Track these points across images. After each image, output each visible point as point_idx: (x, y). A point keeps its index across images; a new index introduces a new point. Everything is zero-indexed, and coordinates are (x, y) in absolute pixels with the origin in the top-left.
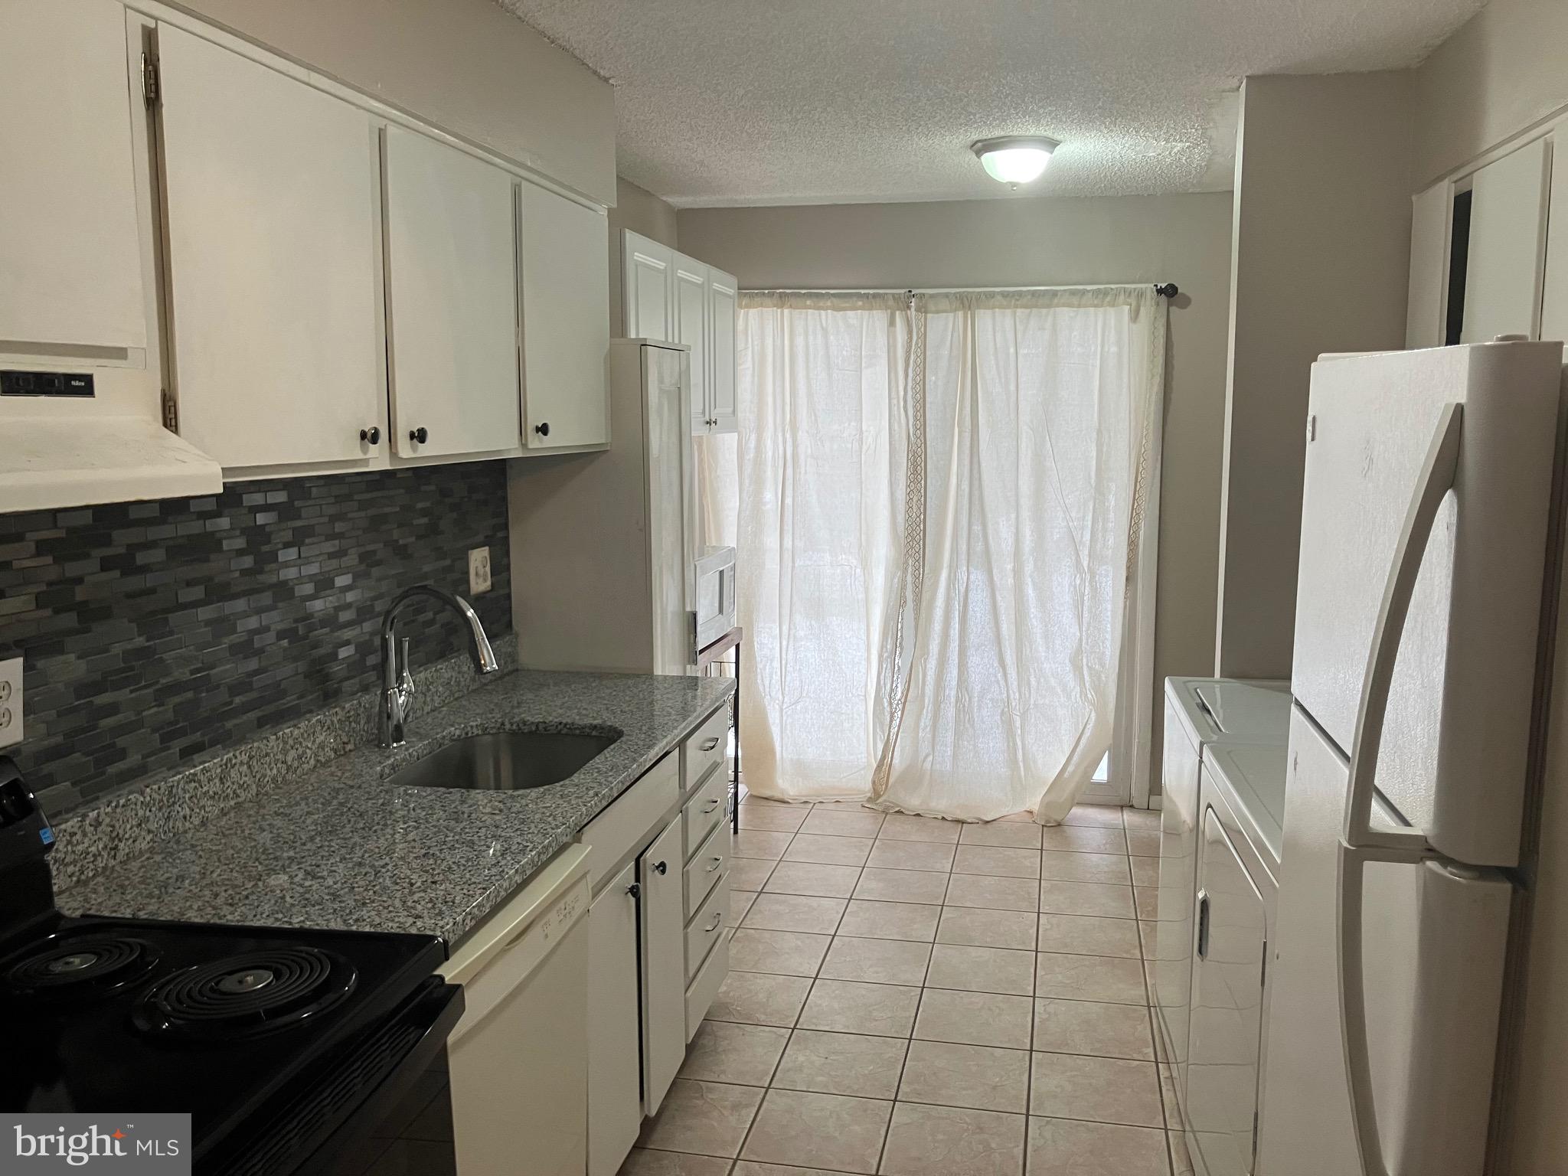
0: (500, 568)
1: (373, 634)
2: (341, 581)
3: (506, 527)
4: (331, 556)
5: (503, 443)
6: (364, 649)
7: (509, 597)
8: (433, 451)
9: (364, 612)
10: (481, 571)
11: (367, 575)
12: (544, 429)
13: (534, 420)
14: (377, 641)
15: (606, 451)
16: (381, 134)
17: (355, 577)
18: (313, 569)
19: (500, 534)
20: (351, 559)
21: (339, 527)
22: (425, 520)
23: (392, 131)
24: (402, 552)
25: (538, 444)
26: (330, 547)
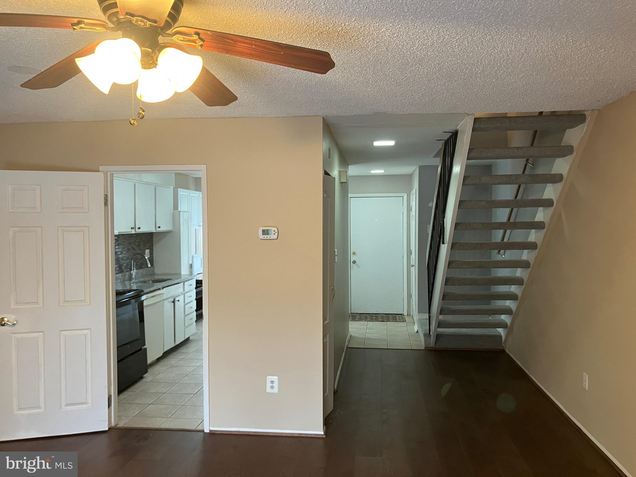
0: (151, 253)
1: (129, 262)
2: (124, 252)
3: (153, 246)
4: (123, 248)
5: (153, 230)
6: (127, 264)
7: (153, 259)
8: (141, 231)
9: (128, 258)
10: (148, 253)
11: (128, 252)
12: (159, 227)
13: (158, 226)
14: (130, 264)
15: (171, 232)
16: (135, 184)
17: (127, 252)
18: (120, 250)
19: (152, 247)
20: (126, 249)
21: (124, 243)
22: (138, 243)
23: (137, 184)
24: (134, 249)
25: (158, 230)
26: (123, 246)
